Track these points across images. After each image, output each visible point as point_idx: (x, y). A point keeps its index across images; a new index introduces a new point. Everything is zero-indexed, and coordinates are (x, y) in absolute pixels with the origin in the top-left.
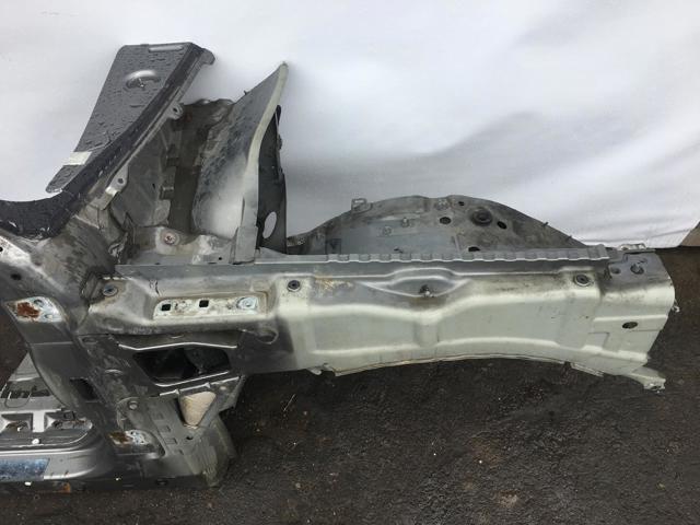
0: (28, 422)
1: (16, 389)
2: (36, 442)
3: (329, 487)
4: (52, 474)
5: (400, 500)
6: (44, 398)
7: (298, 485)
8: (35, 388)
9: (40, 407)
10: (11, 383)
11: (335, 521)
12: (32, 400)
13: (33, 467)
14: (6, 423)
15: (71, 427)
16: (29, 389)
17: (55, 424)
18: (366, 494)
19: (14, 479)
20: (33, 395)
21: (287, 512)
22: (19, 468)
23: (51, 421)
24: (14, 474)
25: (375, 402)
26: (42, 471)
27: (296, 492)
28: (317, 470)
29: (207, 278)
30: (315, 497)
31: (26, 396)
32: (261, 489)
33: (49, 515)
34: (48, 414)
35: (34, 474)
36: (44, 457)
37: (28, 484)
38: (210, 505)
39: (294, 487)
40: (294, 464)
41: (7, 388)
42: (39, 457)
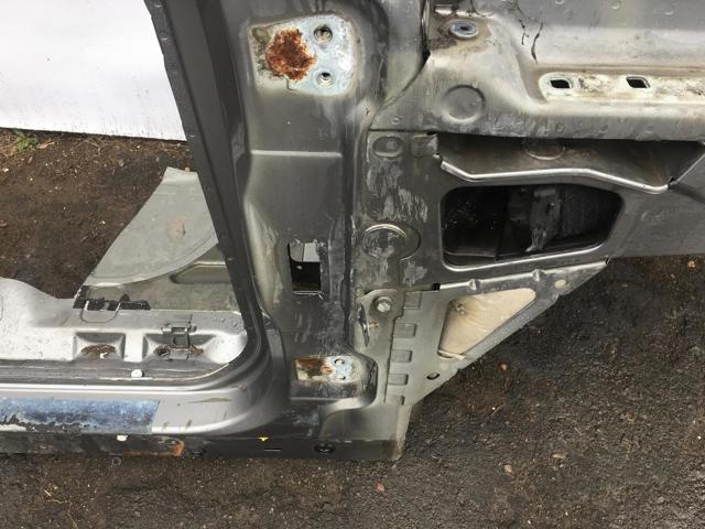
0: (117, 346)
1: (95, 297)
2: (137, 374)
3: (554, 473)
4: (165, 425)
5: (661, 499)
6: (142, 312)
7: (508, 469)
8: (125, 298)
9: (137, 325)
10: (86, 288)
11: (568, 524)
12: (124, 313)
13: (133, 412)
14: (83, 344)
15: (184, 357)
16: (117, 298)
17: (160, 352)
18: (609, 487)
19: (105, 430)
20: (124, 307)
21: (495, 507)
22: (111, 412)
23: (153, 347)
24: (104, 422)
25: (604, 358)
26: (148, 420)
27: (506, 478)
28: (531, 448)
29: (641, 32)
30: (533, 487)
31: (112, 307)
32: (455, 471)
33: (138, 489)
34: (148, 335)
35: (135, 423)
36: (149, 398)
37: (122, 438)
38: (381, 488)
39: (503, 470)
40: (498, 437)
41: (83, 294)
42: (142, 398)
